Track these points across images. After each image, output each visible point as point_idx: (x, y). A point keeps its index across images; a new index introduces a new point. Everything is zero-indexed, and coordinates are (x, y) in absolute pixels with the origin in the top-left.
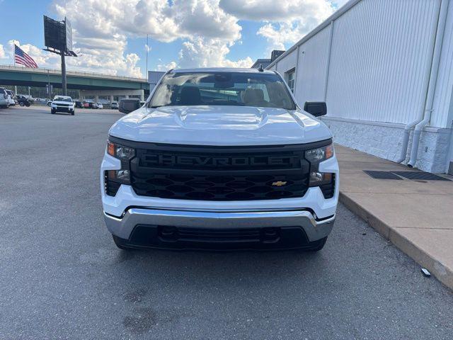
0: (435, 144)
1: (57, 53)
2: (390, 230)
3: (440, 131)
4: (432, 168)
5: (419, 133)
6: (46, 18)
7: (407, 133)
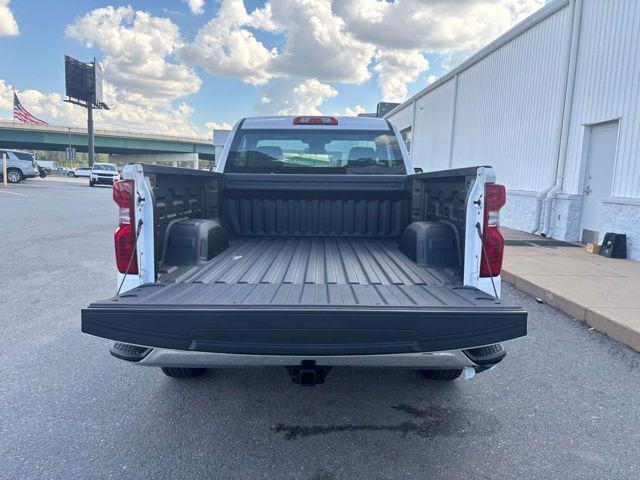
0: (567, 211)
1: (82, 105)
2: (515, 277)
3: (571, 198)
4: (565, 236)
5: (551, 201)
6: (67, 59)
7: (540, 201)
